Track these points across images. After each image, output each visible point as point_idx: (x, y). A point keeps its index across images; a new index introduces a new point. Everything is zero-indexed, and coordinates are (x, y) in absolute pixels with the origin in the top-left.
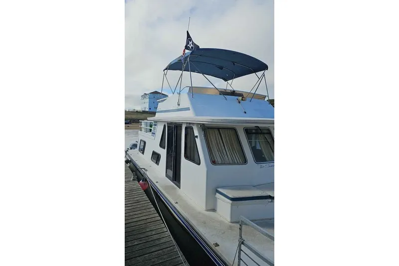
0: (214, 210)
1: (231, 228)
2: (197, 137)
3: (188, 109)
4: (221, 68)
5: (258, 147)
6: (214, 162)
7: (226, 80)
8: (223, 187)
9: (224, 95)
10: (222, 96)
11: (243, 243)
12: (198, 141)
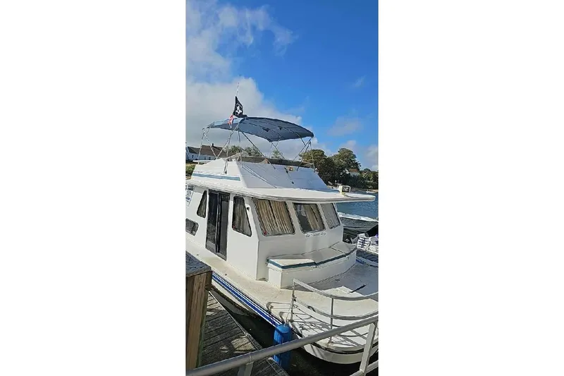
0: (264, 279)
1: (281, 293)
2: (248, 208)
3: (237, 179)
4: (267, 130)
5: (304, 214)
6: (265, 234)
7: (270, 140)
8: (274, 257)
9: (272, 163)
10: (270, 164)
11: (295, 300)
12: (249, 213)
